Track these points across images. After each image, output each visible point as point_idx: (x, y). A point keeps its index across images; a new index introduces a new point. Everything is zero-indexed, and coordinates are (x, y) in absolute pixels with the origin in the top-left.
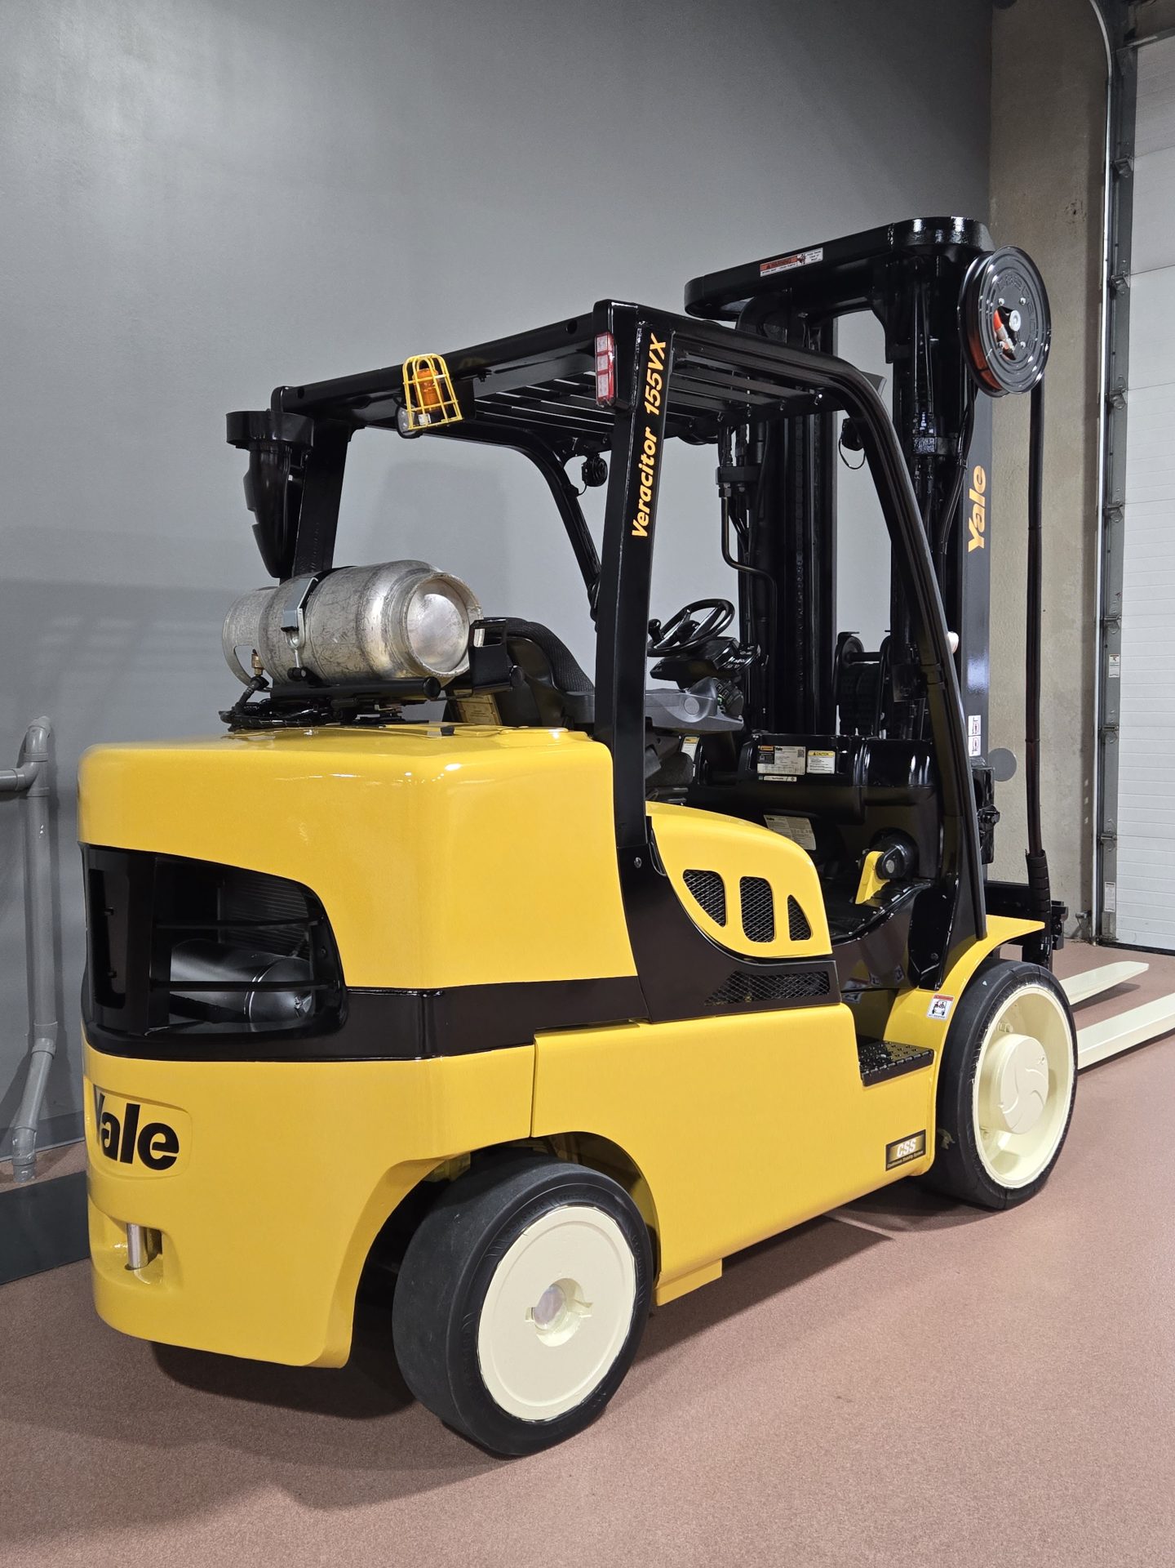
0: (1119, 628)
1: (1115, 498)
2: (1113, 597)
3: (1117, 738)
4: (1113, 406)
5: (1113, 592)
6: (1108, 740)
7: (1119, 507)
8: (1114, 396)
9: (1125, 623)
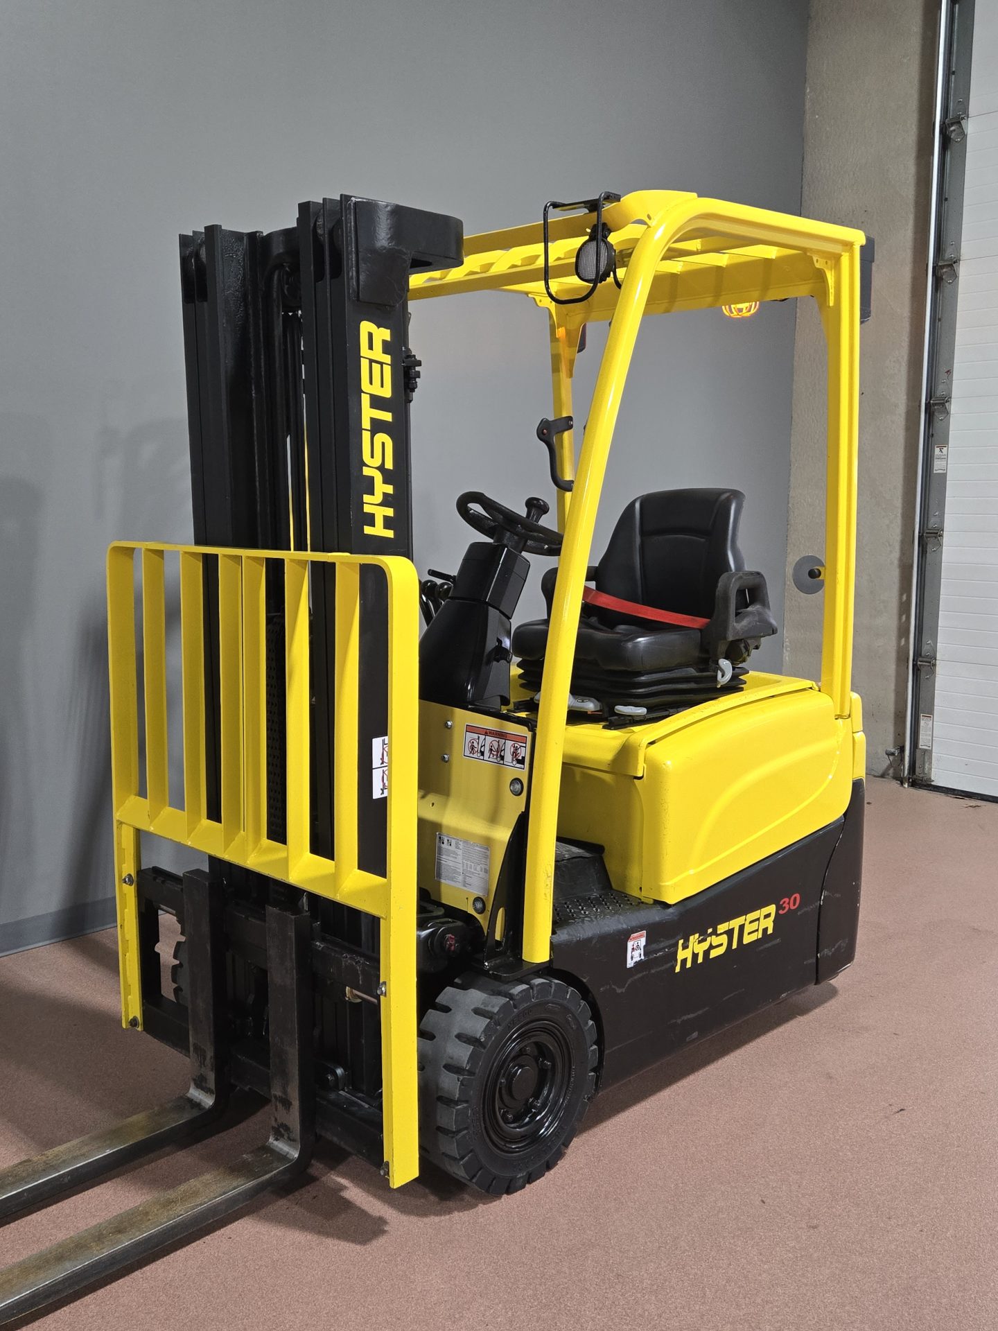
0: (948, 413)
1: (949, 254)
2: (942, 376)
3: (940, 545)
4: (950, 138)
5: (943, 369)
6: (930, 548)
7: (953, 264)
8: (952, 124)
9: (954, 407)
